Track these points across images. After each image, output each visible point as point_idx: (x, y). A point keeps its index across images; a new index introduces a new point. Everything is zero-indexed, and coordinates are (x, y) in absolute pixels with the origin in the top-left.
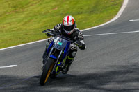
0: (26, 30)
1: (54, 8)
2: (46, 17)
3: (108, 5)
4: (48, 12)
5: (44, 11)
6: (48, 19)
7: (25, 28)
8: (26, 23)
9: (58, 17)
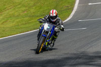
0: (4, 27)
1: (24, 12)
2: (18, 19)
3: (63, 10)
4: (20, 15)
5: (16, 14)
6: (19, 20)
7: (3, 26)
8: (3, 22)
9: (27, 18)
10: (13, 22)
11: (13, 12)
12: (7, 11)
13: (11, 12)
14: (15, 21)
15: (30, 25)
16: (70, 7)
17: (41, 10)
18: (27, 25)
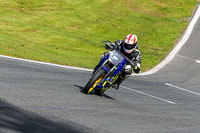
10: (46, 37)
11: (53, 19)
12: (44, 12)
13: (50, 16)
14: (51, 37)
15: (75, 55)
16: (159, 52)
17: (106, 35)
18: (69, 53)
